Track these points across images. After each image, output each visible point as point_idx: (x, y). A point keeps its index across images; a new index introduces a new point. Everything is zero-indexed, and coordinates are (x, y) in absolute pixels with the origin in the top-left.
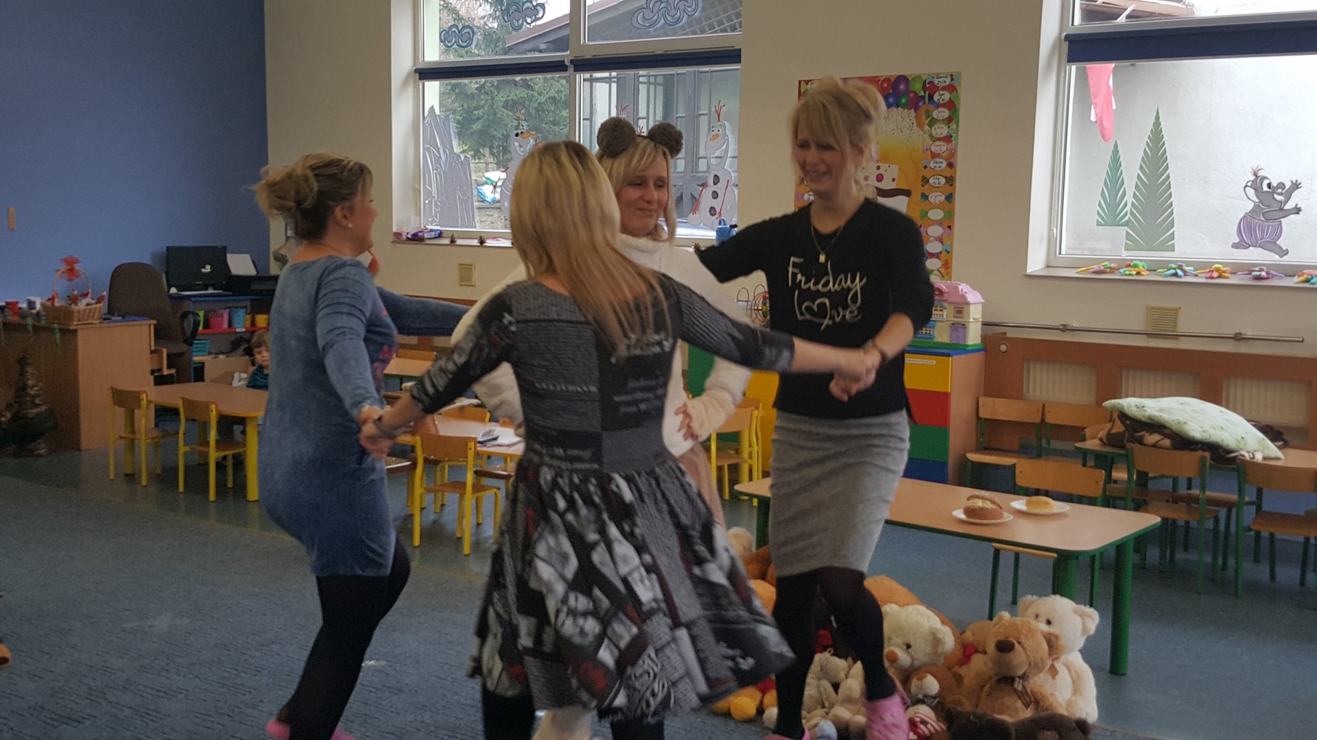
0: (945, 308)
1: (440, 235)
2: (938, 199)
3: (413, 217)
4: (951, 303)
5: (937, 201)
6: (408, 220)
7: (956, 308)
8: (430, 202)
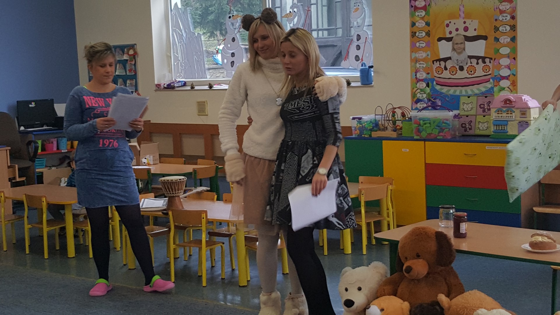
0: (514, 112)
1: (185, 84)
2: (506, 40)
3: (167, 74)
4: (517, 108)
5: (505, 42)
6: (164, 76)
7: (520, 111)
8: (178, 64)
